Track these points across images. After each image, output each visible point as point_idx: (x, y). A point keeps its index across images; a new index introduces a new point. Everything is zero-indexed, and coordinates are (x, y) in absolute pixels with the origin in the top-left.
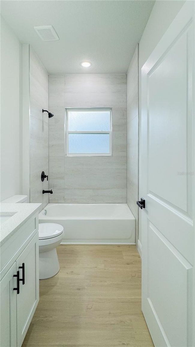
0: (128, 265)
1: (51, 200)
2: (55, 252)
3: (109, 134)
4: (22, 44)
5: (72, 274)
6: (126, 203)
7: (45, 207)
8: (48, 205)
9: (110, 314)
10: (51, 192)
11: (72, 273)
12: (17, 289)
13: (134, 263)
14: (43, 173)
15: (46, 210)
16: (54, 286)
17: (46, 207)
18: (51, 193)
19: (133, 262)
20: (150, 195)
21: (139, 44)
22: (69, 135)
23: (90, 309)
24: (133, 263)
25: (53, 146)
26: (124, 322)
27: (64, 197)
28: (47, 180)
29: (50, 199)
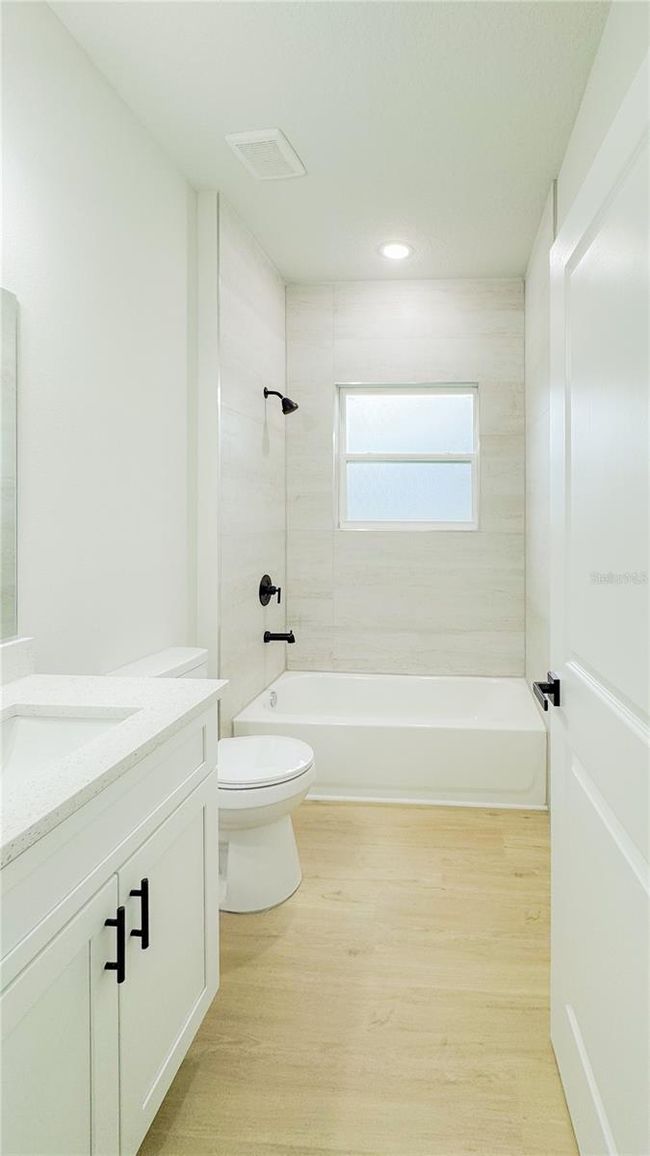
0: (518, 879)
1: (293, 661)
2: (286, 828)
3: (469, 462)
4: (195, 192)
5: (336, 900)
6: (521, 677)
7: (272, 683)
8: (283, 676)
9: (445, 1044)
10: (290, 639)
11: (336, 896)
12: (119, 967)
13: (537, 872)
14: (266, 579)
15: (273, 693)
16: (275, 937)
17: (277, 682)
18: (290, 642)
19: (537, 868)
20: (573, 666)
21: (555, 181)
22: (348, 465)
23: (383, 1023)
24: (533, 873)
25: (298, 497)
26: (486, 1076)
27: (332, 653)
28: (279, 602)
29: (290, 657)
